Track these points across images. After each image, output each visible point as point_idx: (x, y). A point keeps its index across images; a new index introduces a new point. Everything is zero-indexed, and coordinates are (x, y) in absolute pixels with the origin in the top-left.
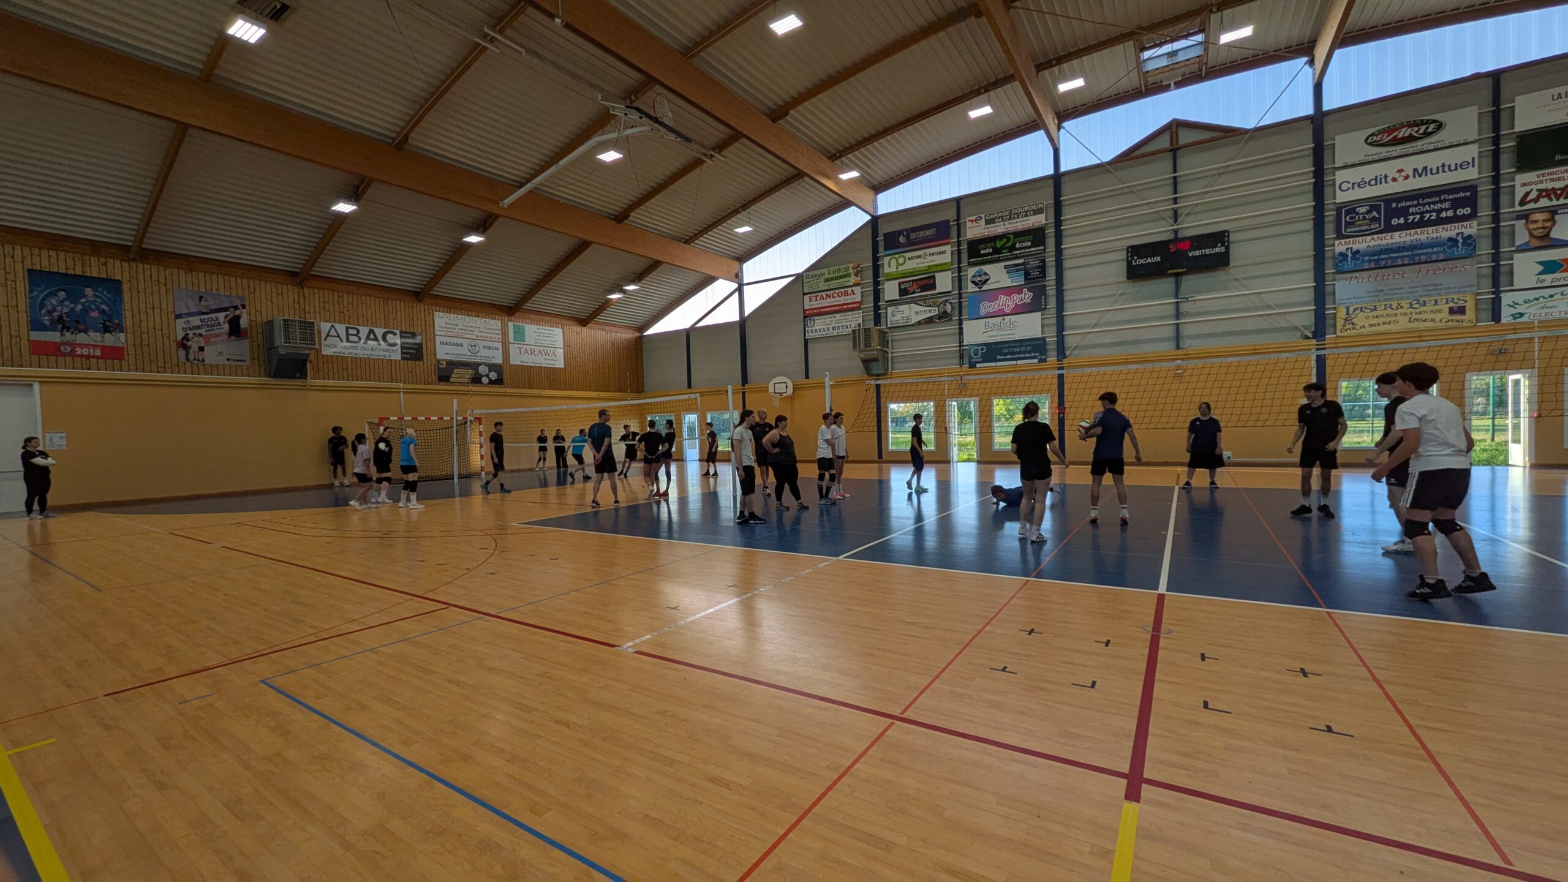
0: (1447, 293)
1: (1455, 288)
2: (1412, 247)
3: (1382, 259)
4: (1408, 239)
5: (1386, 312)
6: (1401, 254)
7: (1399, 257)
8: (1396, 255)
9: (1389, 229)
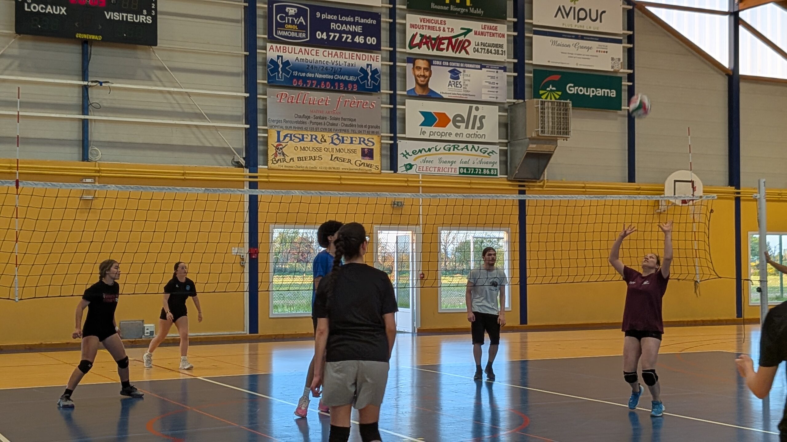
0: (360, 132)
1: (365, 126)
2: (334, 71)
3: (309, 78)
4: (330, 59)
5: (311, 145)
6: (324, 76)
7: (322, 79)
8: (320, 76)
9: (314, 43)
